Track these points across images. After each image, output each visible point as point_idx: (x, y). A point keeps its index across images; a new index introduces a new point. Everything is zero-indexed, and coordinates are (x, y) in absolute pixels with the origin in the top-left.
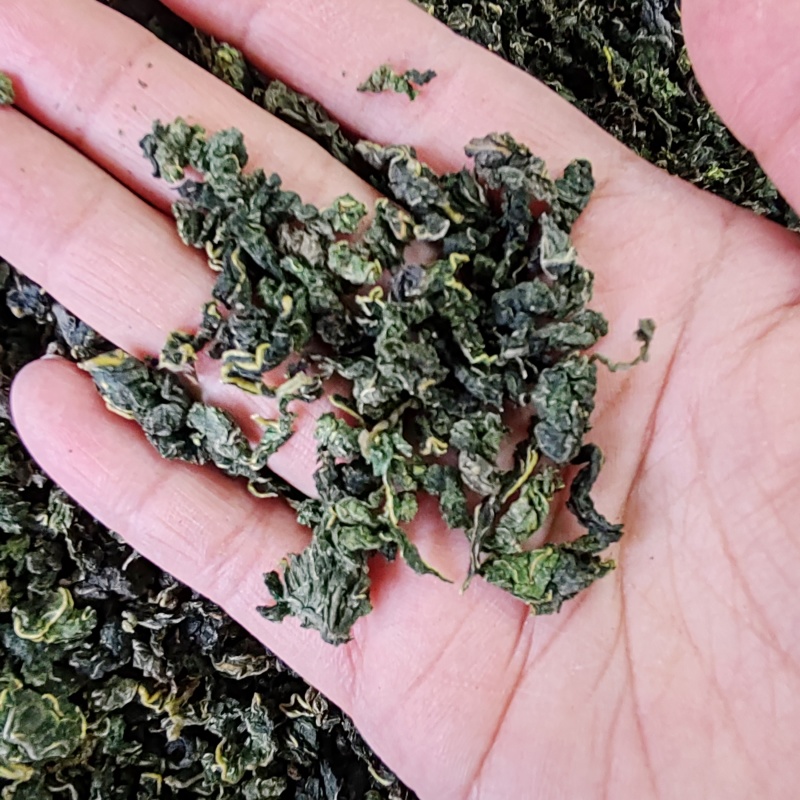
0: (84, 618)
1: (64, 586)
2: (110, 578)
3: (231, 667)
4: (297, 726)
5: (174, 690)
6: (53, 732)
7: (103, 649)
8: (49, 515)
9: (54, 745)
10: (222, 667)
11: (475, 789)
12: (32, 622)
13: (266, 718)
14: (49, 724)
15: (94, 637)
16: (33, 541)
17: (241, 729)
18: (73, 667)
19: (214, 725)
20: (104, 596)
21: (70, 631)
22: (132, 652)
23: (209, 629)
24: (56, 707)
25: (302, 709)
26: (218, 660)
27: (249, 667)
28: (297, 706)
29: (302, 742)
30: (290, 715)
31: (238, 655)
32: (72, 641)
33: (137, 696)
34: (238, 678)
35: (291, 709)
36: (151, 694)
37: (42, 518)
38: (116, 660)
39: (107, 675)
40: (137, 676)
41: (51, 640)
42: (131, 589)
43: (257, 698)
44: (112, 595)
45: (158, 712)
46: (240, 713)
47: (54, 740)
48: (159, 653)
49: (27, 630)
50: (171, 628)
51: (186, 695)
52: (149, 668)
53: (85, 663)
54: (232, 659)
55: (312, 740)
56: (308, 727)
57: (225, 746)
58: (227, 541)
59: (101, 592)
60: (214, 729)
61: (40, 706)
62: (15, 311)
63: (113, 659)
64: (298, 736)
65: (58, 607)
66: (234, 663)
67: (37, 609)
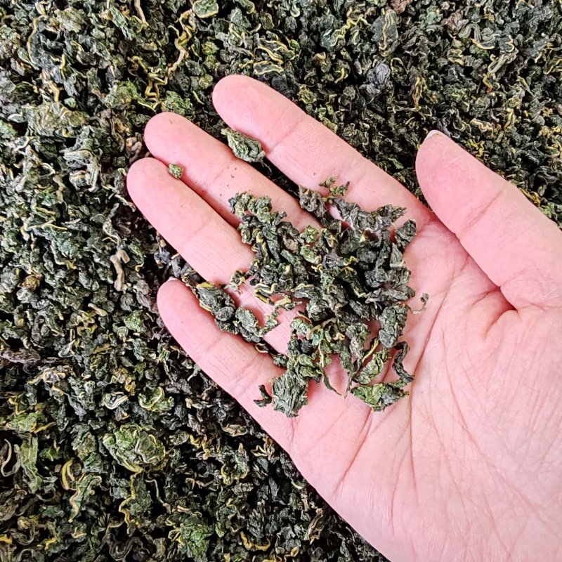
0: (169, 401)
1: (161, 387)
2: (182, 384)
3: (231, 430)
4: (258, 461)
5: (205, 438)
6: (153, 451)
7: (176, 417)
8: (158, 355)
9: (154, 457)
10: (226, 429)
11: (342, 484)
12: (147, 401)
13: (245, 454)
14: (151, 448)
15: (172, 411)
16: (148, 365)
17: (232, 461)
18: (163, 424)
19: (220, 457)
20: (178, 392)
21: (163, 407)
22: (188, 419)
23: (222, 411)
24: (155, 441)
25: (261, 453)
26: (225, 426)
27: (239, 431)
28: (259, 451)
29: (261, 468)
30: (256, 455)
31: (234, 424)
32: (163, 412)
33: (189, 440)
34: (233, 435)
35: (256, 452)
36: (195, 438)
37: (153, 356)
38: (181, 422)
39: (177, 429)
40: (189, 431)
41: (154, 410)
42: (190, 390)
43: (241, 446)
44: (182, 391)
45: (198, 447)
46: (233, 453)
47: (155, 455)
48: (201, 420)
49: (145, 404)
50: (205, 410)
51: (210, 441)
52: (196, 427)
53: (168, 422)
54: (232, 426)
55: (266, 467)
56: (264, 461)
57: (225, 468)
58: (243, 370)
59: (178, 390)
60: (220, 460)
61: (149, 439)
62: (157, 261)
63: (180, 422)
64: (259, 465)
65: (158, 395)
66: (232, 428)
67: (149, 395)
